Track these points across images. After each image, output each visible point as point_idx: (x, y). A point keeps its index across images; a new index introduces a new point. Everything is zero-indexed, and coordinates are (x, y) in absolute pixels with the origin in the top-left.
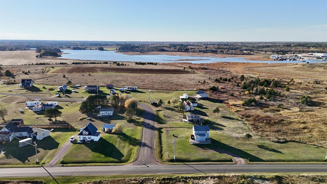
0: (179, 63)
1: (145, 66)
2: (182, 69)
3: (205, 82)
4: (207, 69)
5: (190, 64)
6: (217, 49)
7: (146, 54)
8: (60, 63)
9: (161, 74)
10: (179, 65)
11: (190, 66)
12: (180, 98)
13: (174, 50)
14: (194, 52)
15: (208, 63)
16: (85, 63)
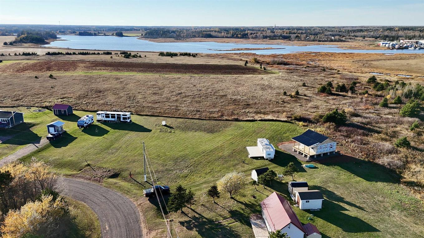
0: (235, 54)
1: (175, 59)
2: (242, 64)
3: (297, 93)
4: (289, 64)
5: (253, 55)
6: (289, 34)
7: (183, 41)
8: (24, 53)
9: (201, 75)
10: (235, 57)
11: (256, 59)
12: (248, 154)
13: (227, 35)
14: (256, 37)
15: (284, 54)
16: (70, 54)
